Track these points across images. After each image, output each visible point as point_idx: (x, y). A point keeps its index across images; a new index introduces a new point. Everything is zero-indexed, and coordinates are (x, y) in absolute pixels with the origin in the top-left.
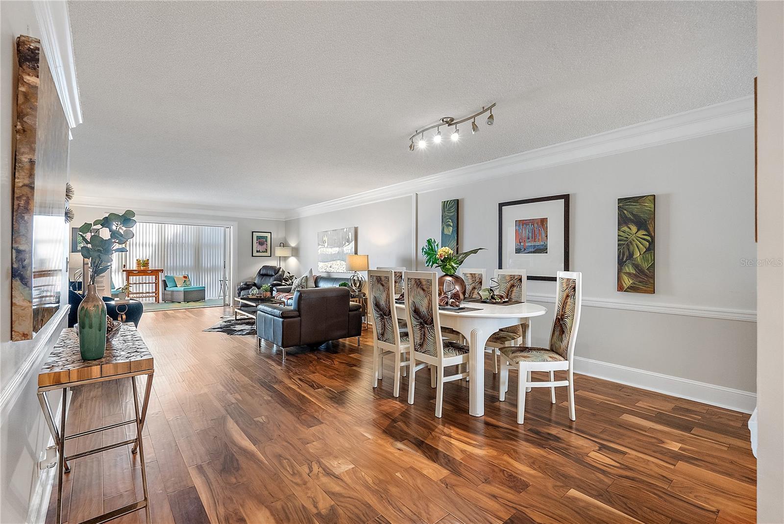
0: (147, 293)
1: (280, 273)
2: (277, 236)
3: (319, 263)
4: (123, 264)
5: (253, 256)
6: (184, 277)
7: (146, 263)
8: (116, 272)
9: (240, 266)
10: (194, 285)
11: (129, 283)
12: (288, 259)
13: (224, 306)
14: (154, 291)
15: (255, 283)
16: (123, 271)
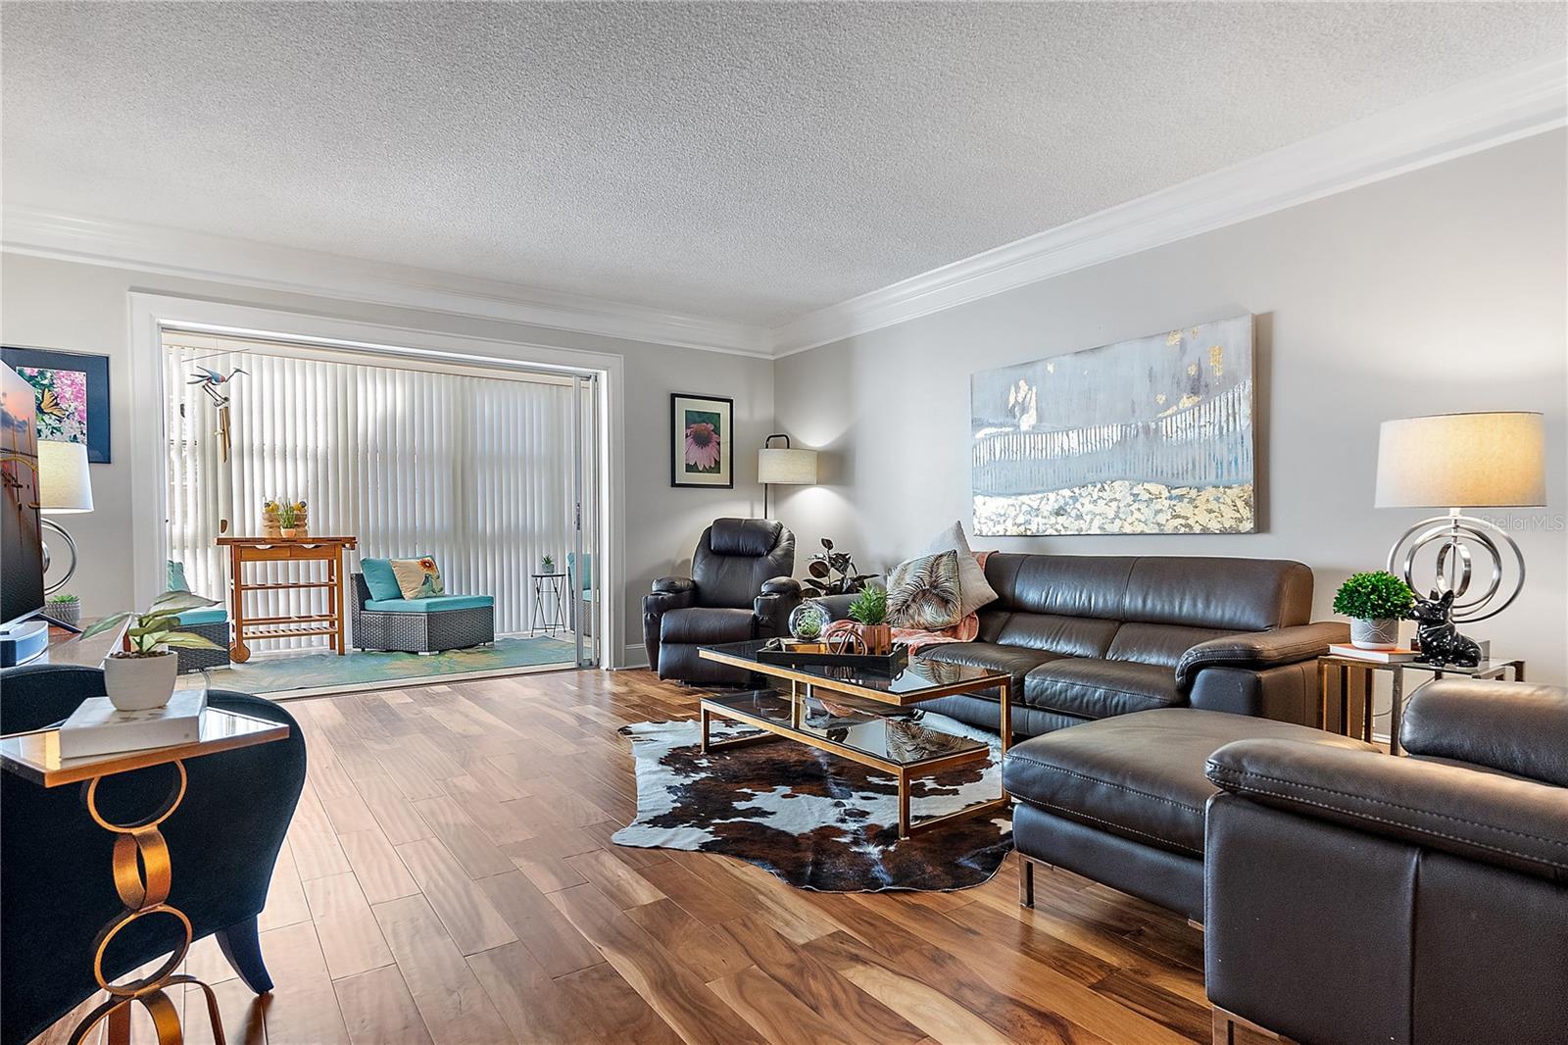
0: (301, 619)
1: (784, 543)
2: (751, 412)
3: (979, 499)
4: (221, 518)
5: (674, 484)
6: (424, 563)
7: (296, 518)
8: (196, 548)
9: (634, 523)
10: (452, 592)
11: (239, 589)
12: (795, 492)
13: (580, 667)
14: (325, 611)
15: (693, 582)
16: (221, 542)
